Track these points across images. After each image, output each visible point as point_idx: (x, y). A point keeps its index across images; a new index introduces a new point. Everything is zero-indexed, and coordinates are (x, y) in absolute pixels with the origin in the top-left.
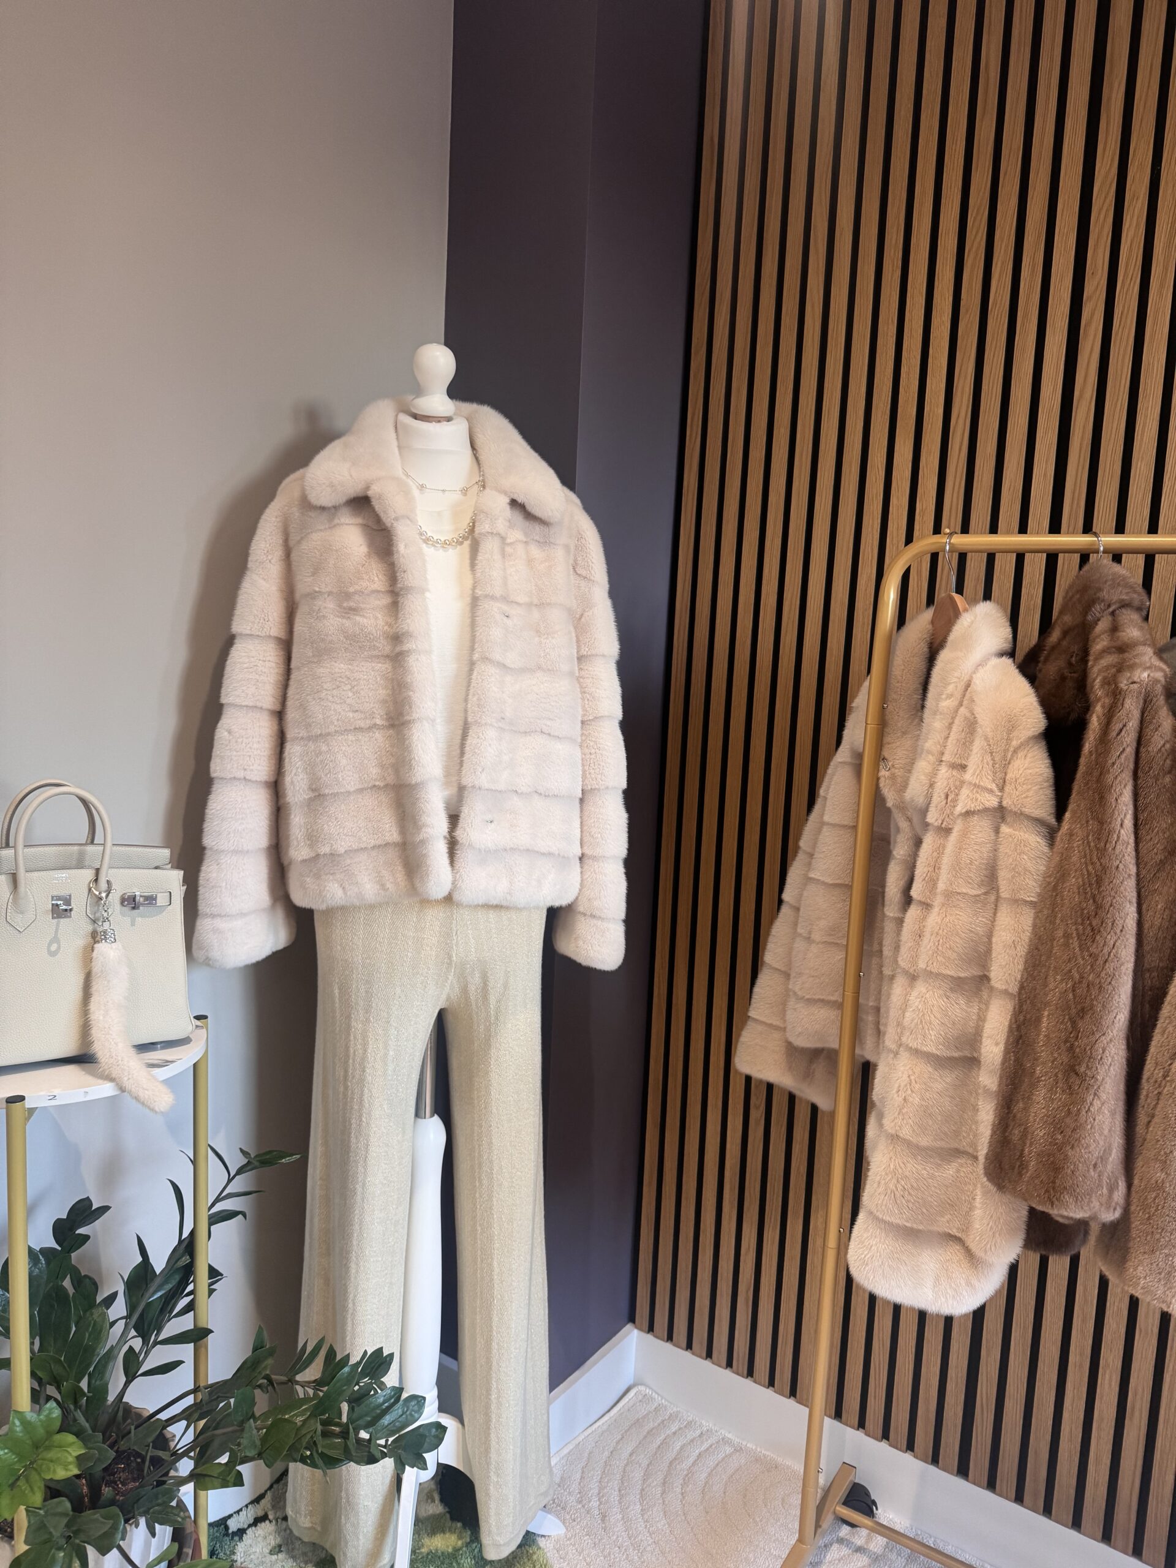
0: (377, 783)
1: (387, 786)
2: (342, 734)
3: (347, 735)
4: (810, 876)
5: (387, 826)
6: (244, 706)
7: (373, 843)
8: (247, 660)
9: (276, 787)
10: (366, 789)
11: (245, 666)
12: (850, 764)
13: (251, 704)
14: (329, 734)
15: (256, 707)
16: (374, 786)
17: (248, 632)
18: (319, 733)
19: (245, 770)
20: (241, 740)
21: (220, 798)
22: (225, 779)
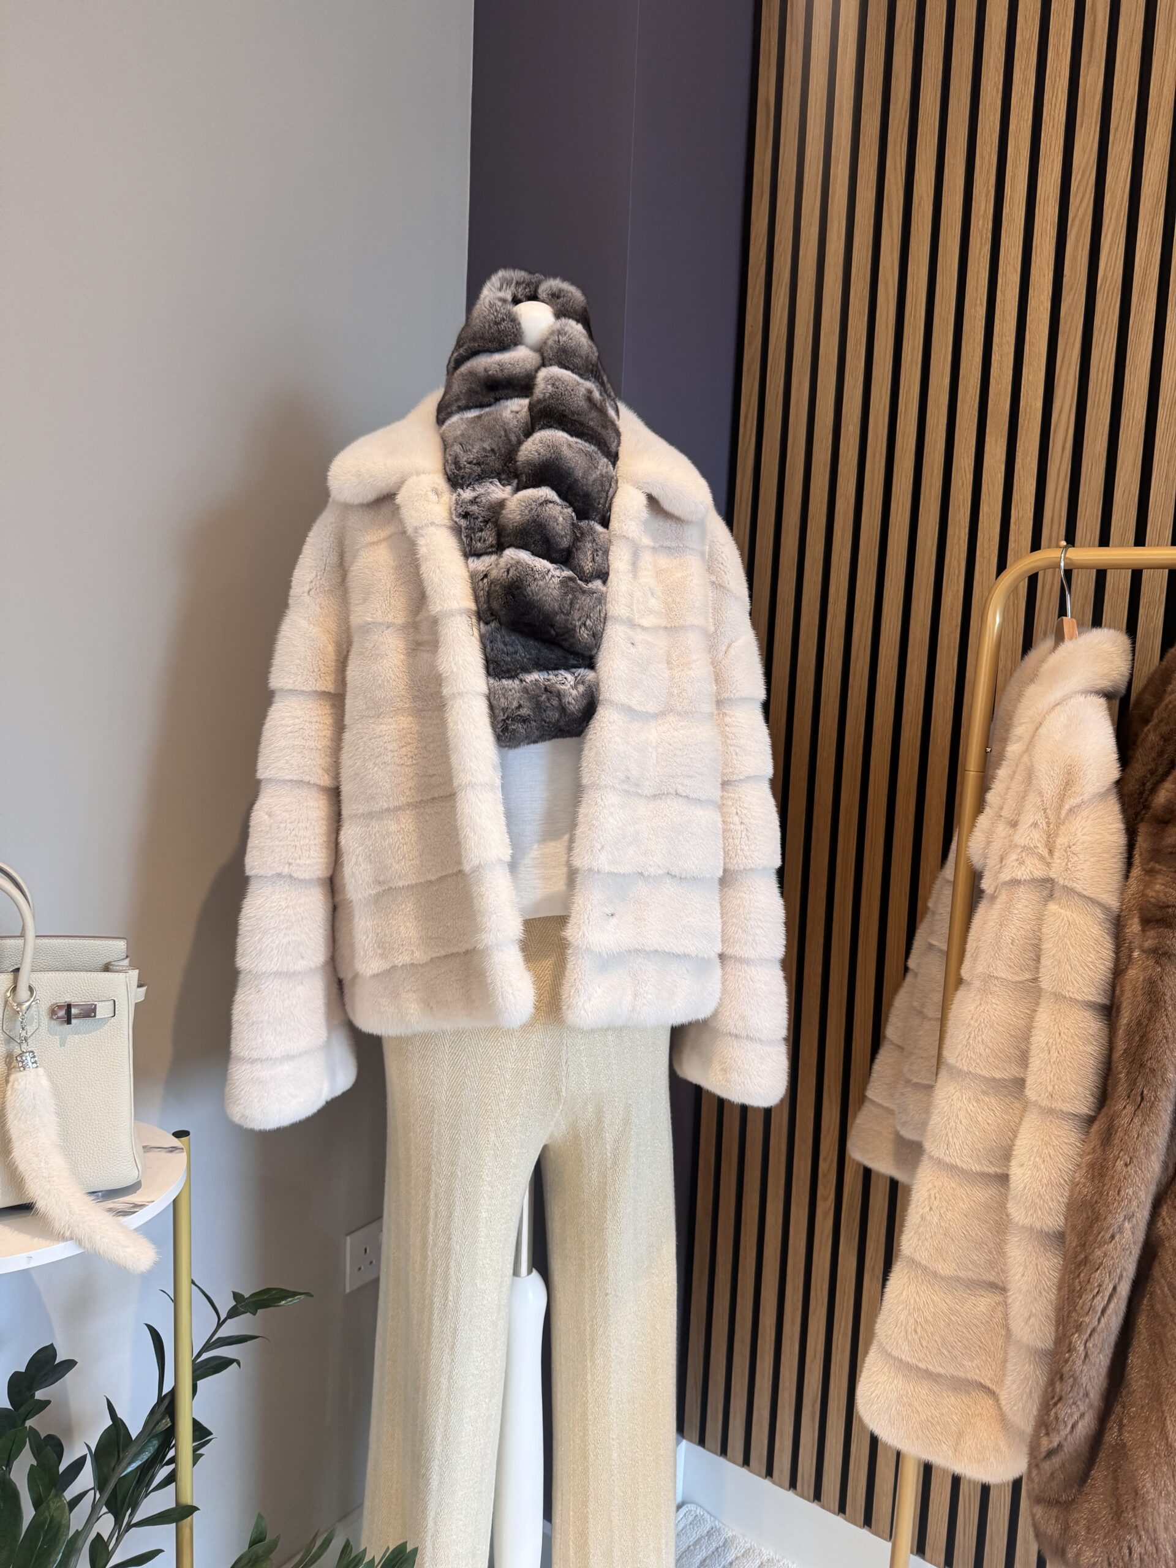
6: (287, 782)
8: (291, 722)
9: (333, 885)
11: (288, 729)
13: (295, 778)
15: (302, 782)
17: (290, 687)
18: (385, 808)
19: (290, 864)
20: (285, 825)
21: (260, 902)
22: (266, 877)
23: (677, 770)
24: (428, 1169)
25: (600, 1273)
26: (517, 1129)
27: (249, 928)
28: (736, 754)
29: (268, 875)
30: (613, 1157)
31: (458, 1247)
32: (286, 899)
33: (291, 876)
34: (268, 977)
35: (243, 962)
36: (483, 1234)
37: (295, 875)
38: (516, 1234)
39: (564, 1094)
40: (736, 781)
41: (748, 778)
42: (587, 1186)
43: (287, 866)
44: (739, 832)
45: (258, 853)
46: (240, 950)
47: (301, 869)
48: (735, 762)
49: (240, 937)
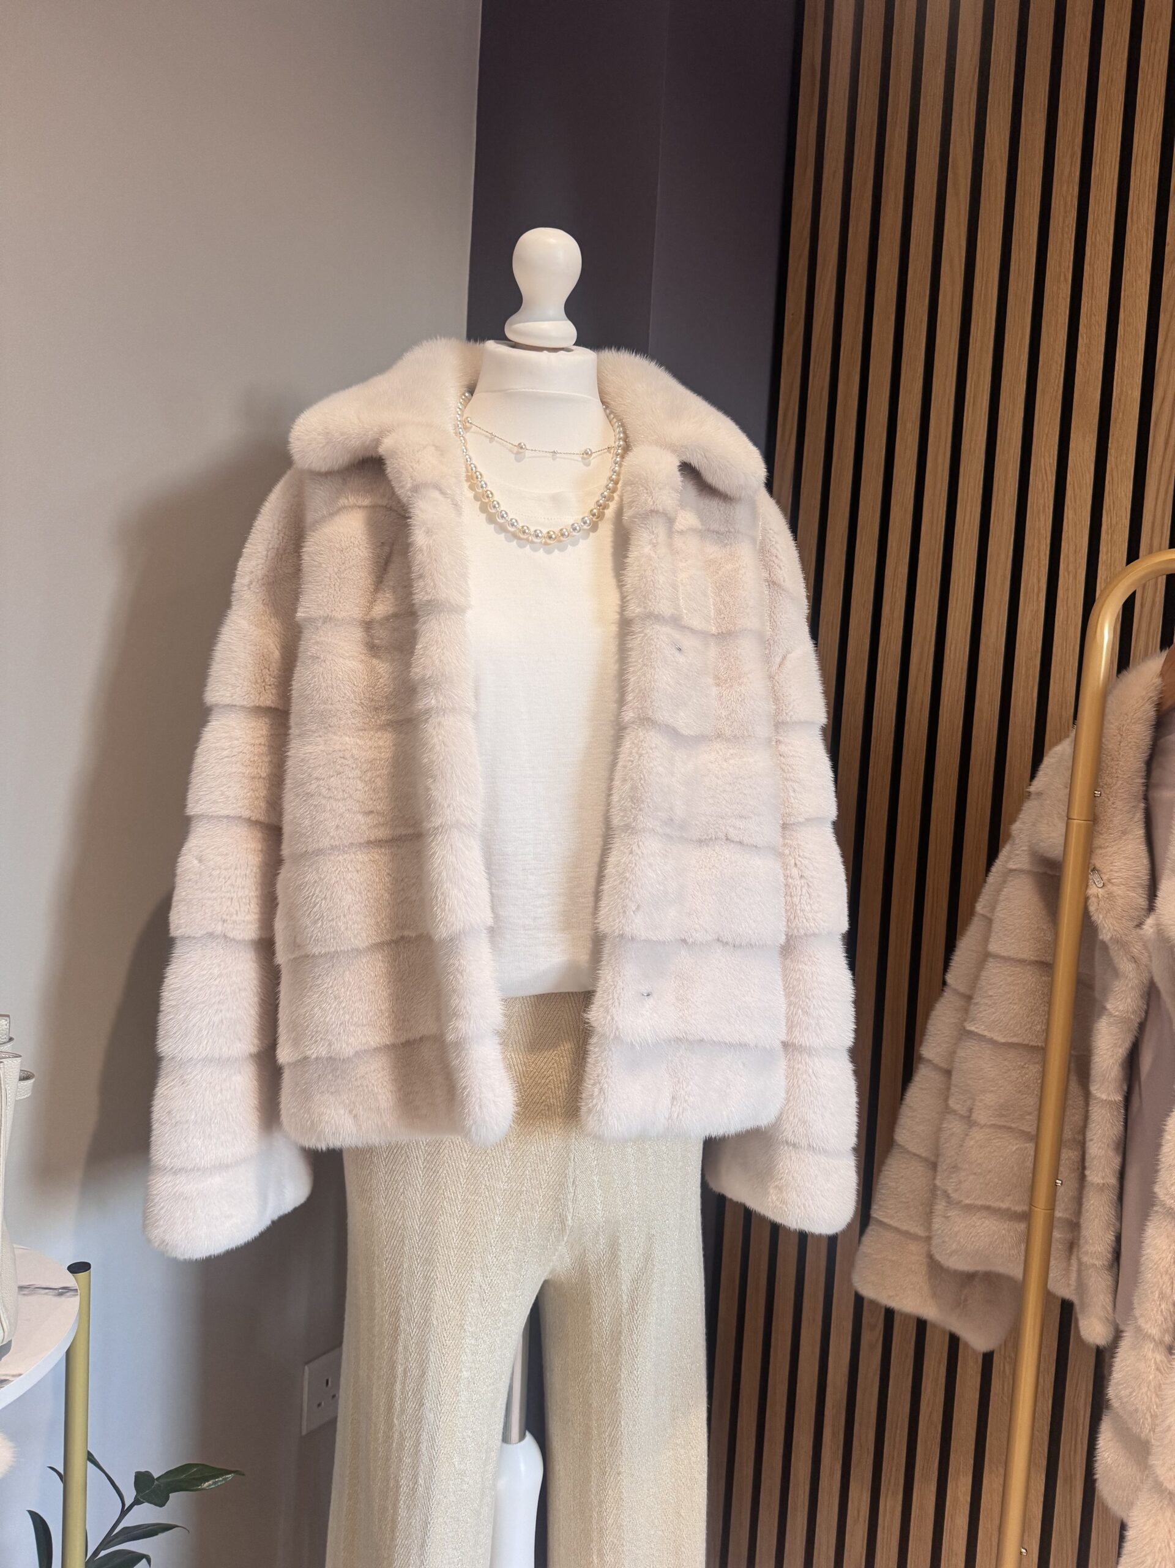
4: (968, 1028)
6: (222, 817)
12: (1029, 872)
15: (241, 818)
19: (224, 921)
20: (218, 872)
21: (186, 970)
22: (193, 938)
23: (727, 810)
24: (395, 1313)
25: (611, 1445)
26: (509, 1266)
27: (173, 1003)
28: (794, 791)
29: (197, 936)
30: (630, 1300)
31: (432, 1415)
32: (220, 966)
33: (225, 937)
34: (196, 1064)
35: (166, 1046)
36: (463, 1399)
37: (231, 935)
38: (506, 1396)
39: (570, 1222)
40: (794, 824)
41: (807, 820)
42: (596, 1334)
43: (220, 923)
44: (799, 888)
45: (186, 908)
46: (161, 1032)
47: (238, 927)
48: (793, 801)
49: (161, 1014)
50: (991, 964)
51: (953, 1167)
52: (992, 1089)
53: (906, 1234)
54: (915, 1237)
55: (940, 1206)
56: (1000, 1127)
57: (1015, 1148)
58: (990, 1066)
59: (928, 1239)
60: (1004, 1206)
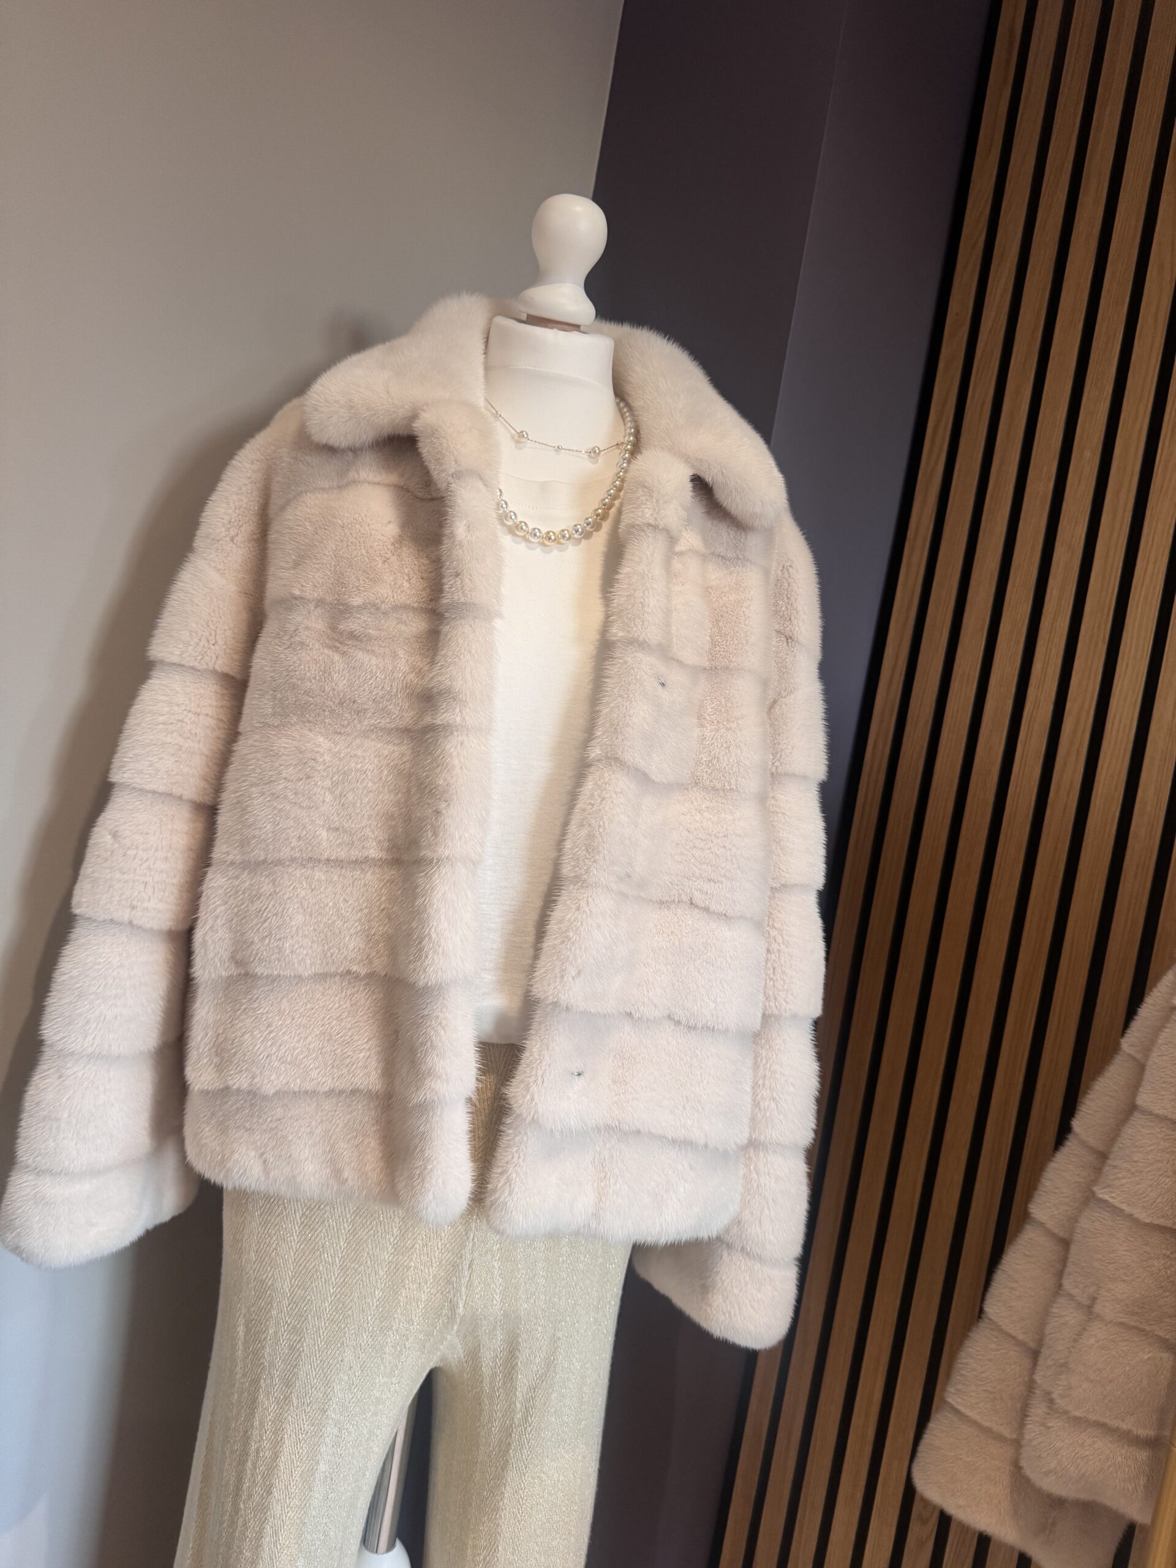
0: (354, 968)
1: (371, 975)
2: (304, 866)
3: (313, 868)
5: (362, 1055)
6: (149, 792)
7: (328, 1084)
8: (167, 709)
9: (189, 941)
10: (333, 975)
11: (161, 719)
13: (162, 789)
14: (279, 862)
15: (170, 795)
16: (349, 972)
17: (175, 659)
18: (261, 858)
19: (133, 907)
20: (134, 852)
22: (95, 921)
29: (99, 919)
32: (121, 954)
37: (140, 923)
45: (90, 887)
47: (146, 914)
50: (1137, 1118)
51: (1062, 1365)
52: (1125, 1278)
53: (987, 1431)
54: (999, 1438)
55: (1038, 1410)
56: (1130, 1328)
57: (1146, 1357)
58: (1126, 1248)
59: (1017, 1444)
60: (1125, 1426)
